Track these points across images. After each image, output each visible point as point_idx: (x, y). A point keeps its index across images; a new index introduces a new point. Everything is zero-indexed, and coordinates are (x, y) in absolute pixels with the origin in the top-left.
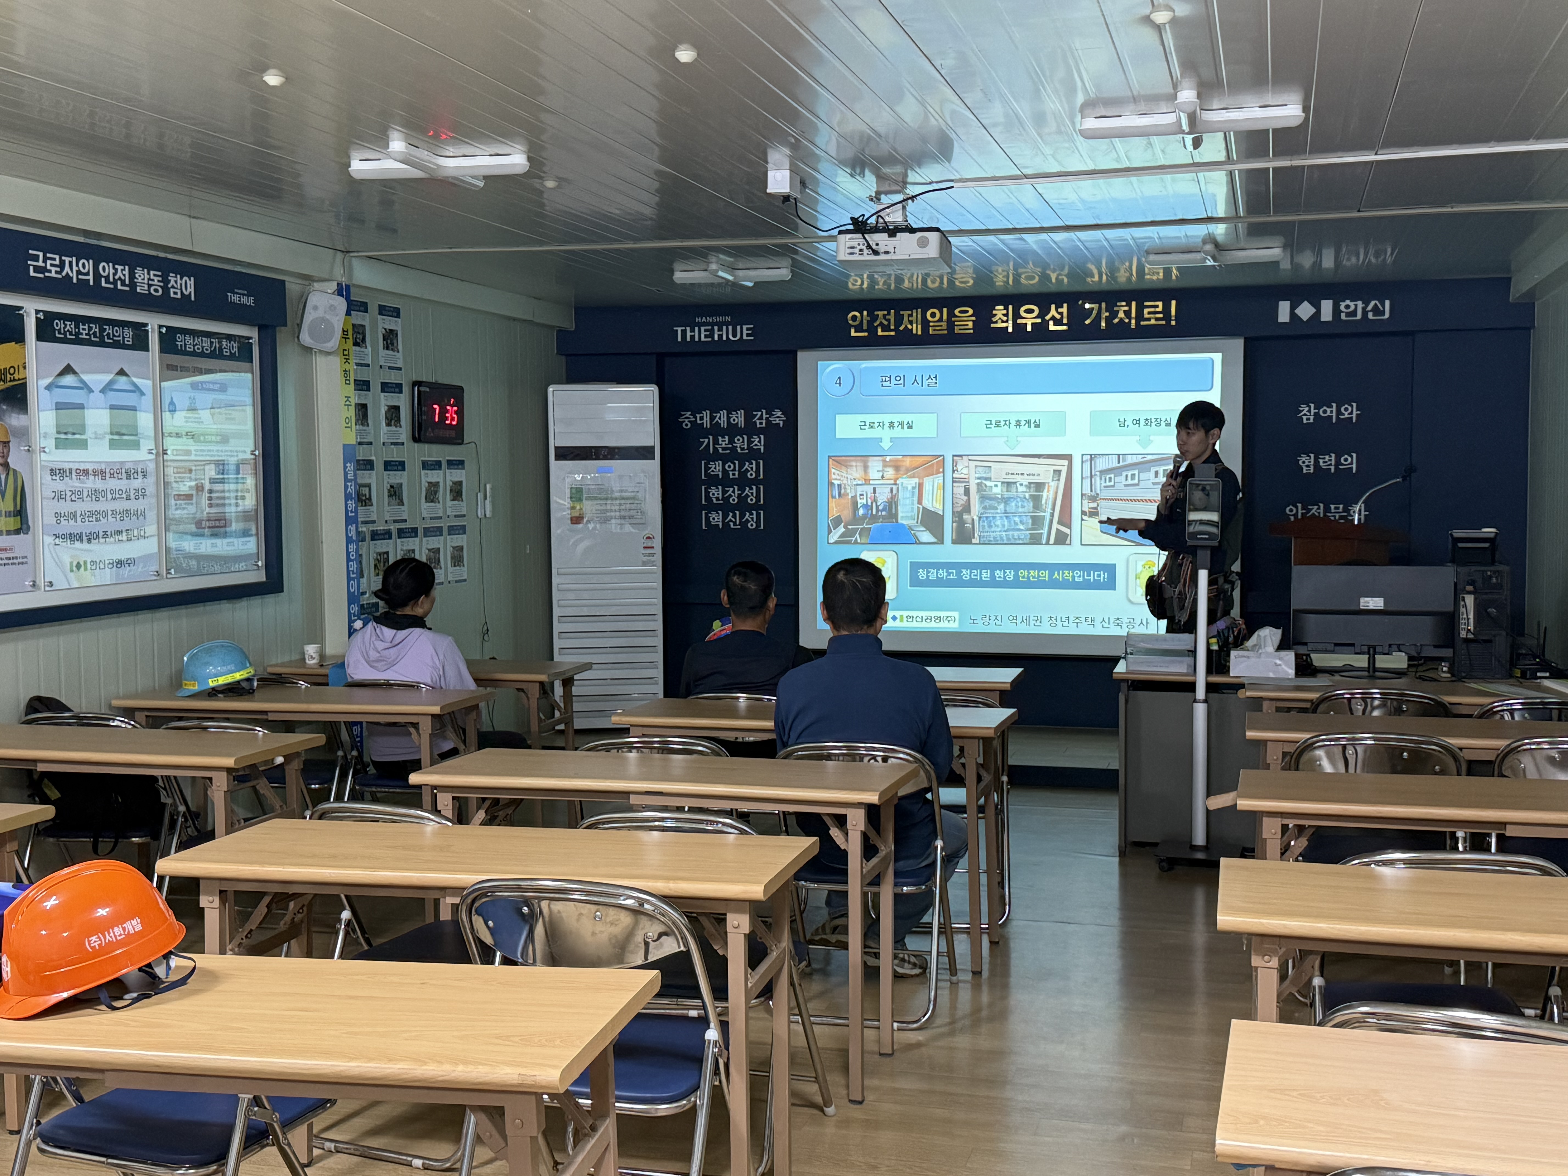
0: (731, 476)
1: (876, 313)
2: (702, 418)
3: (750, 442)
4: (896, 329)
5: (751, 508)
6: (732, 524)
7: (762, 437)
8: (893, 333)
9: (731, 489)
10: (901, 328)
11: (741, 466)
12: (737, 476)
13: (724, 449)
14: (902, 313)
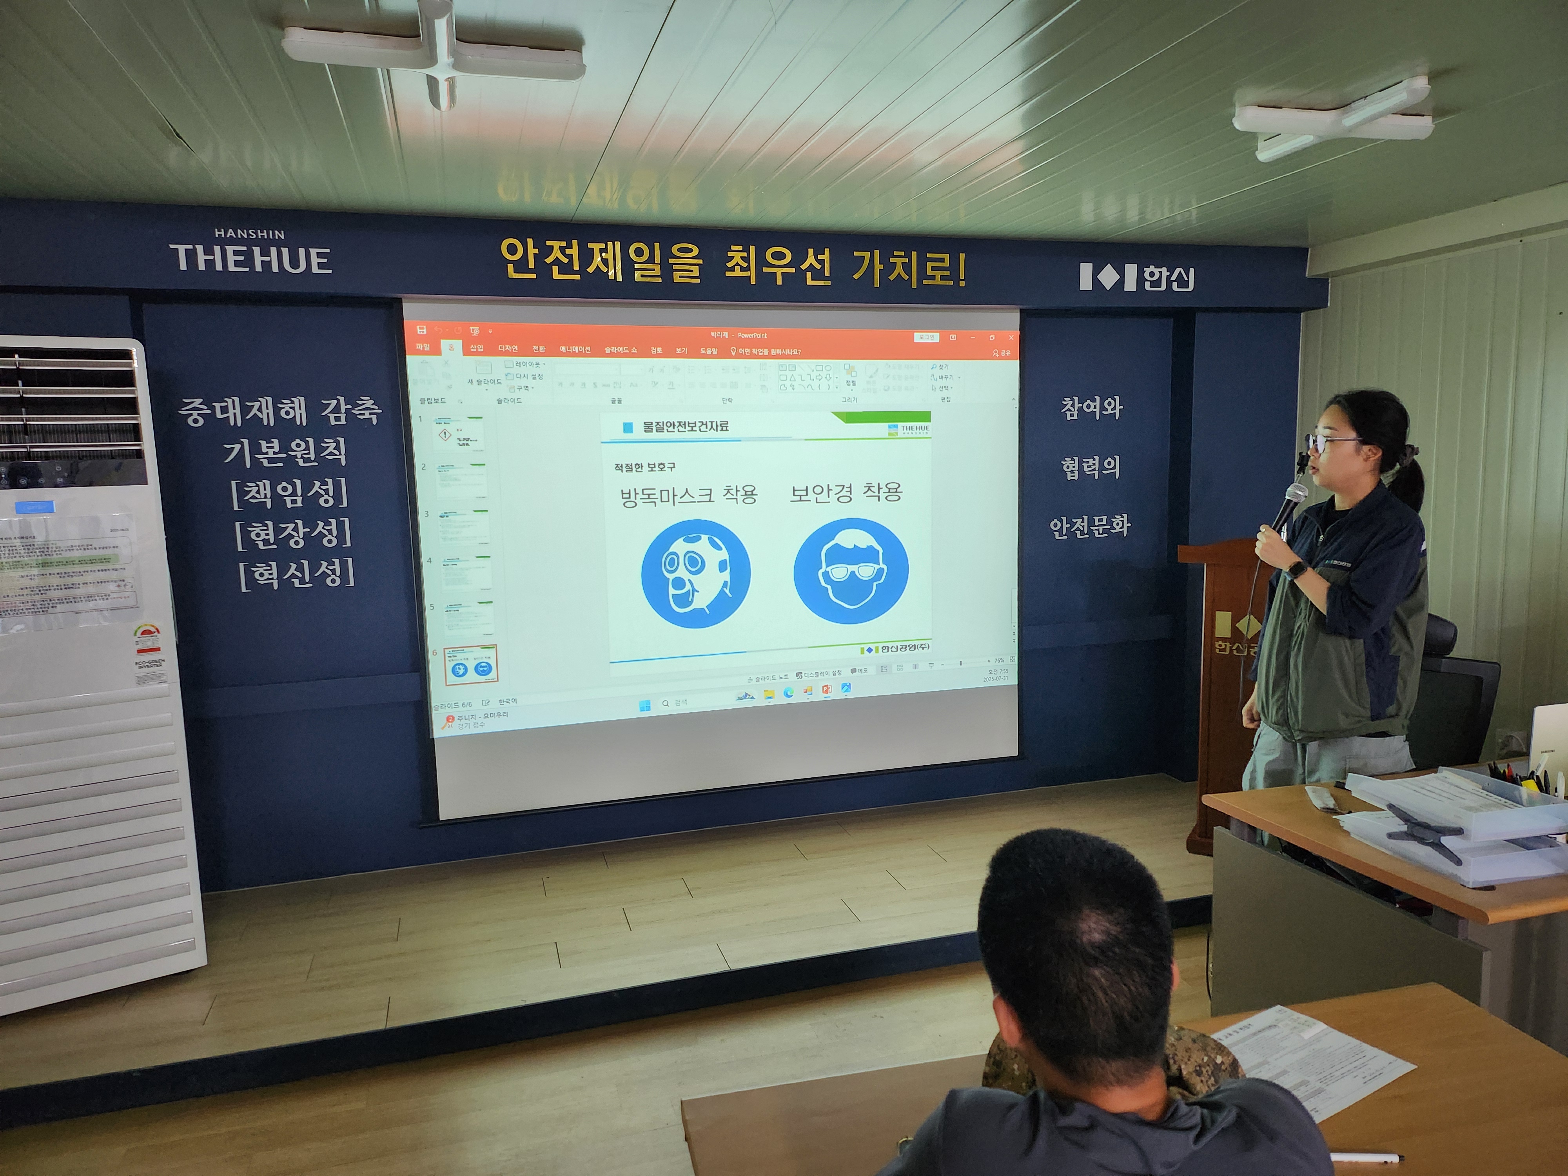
0: (289, 505)
1: (549, 243)
2: (224, 410)
3: (319, 449)
4: (582, 271)
5: (329, 555)
6: (296, 581)
7: (342, 440)
8: (577, 277)
9: (292, 526)
10: (591, 270)
11: (307, 488)
12: (299, 504)
13: (270, 460)
14: (590, 245)
